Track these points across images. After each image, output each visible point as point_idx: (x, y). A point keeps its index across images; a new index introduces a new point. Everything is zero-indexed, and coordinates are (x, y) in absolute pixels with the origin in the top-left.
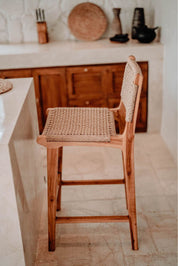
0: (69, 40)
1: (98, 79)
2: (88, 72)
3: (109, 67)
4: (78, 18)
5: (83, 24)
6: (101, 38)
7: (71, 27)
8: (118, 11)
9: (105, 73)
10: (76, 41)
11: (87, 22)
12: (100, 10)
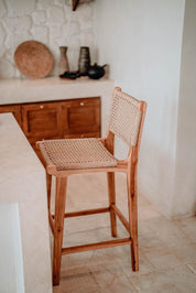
0: (14, 78)
1: (53, 116)
2: (45, 109)
3: (63, 104)
4: (25, 56)
5: (30, 62)
6: (49, 76)
7: (18, 64)
8: (64, 50)
9: (60, 109)
10: (22, 79)
11: (34, 59)
12: (46, 48)
